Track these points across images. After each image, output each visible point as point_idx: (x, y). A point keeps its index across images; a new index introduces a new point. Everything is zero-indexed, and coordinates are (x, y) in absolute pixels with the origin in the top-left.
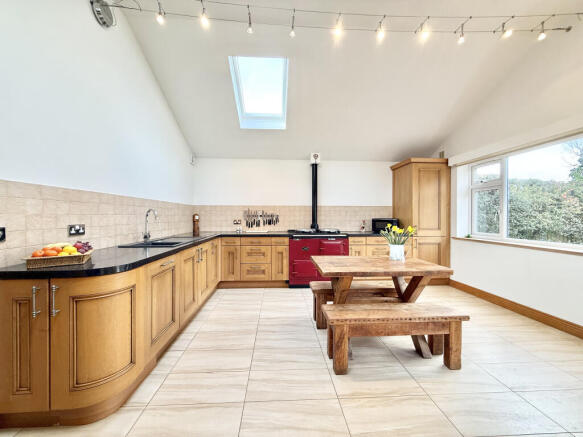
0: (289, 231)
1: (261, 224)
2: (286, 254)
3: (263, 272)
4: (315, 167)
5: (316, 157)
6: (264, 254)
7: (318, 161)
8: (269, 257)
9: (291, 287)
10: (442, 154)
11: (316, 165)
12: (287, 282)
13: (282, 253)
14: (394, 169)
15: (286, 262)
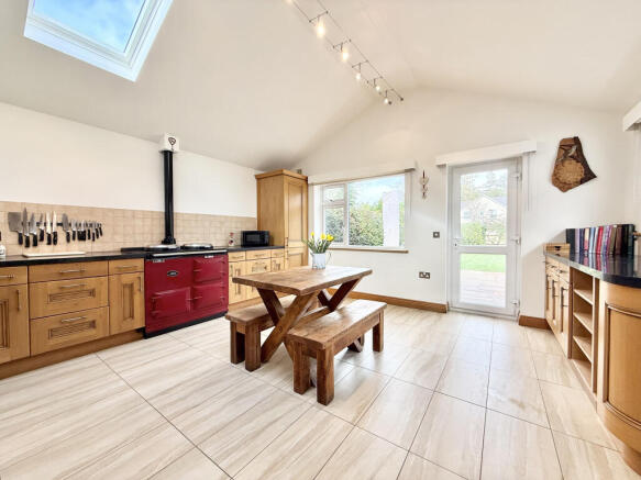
0: (123, 250)
1: (62, 238)
2: (139, 288)
3: (93, 324)
4: (168, 157)
5: (172, 141)
6: (92, 293)
7: (176, 148)
8: (104, 296)
9: (146, 336)
10: (300, 172)
11: (171, 153)
12: (138, 331)
13: (132, 285)
14: (259, 178)
15: (139, 299)
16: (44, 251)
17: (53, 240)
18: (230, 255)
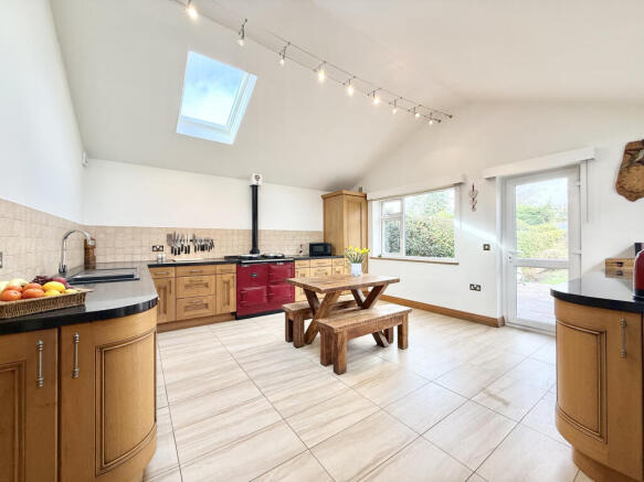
0: (226, 258)
1: (192, 249)
2: (233, 283)
3: (206, 306)
4: (255, 189)
5: (257, 178)
6: (206, 285)
7: (260, 183)
8: (213, 288)
9: (237, 319)
10: (361, 190)
11: (256, 186)
12: (232, 314)
13: (228, 283)
14: (324, 198)
15: (233, 292)
16: (183, 258)
17: (187, 251)
18: (296, 262)
